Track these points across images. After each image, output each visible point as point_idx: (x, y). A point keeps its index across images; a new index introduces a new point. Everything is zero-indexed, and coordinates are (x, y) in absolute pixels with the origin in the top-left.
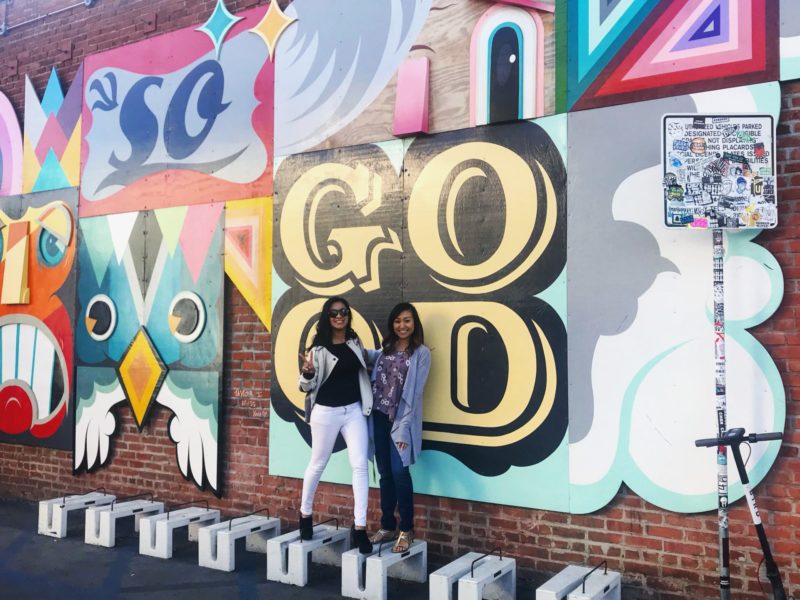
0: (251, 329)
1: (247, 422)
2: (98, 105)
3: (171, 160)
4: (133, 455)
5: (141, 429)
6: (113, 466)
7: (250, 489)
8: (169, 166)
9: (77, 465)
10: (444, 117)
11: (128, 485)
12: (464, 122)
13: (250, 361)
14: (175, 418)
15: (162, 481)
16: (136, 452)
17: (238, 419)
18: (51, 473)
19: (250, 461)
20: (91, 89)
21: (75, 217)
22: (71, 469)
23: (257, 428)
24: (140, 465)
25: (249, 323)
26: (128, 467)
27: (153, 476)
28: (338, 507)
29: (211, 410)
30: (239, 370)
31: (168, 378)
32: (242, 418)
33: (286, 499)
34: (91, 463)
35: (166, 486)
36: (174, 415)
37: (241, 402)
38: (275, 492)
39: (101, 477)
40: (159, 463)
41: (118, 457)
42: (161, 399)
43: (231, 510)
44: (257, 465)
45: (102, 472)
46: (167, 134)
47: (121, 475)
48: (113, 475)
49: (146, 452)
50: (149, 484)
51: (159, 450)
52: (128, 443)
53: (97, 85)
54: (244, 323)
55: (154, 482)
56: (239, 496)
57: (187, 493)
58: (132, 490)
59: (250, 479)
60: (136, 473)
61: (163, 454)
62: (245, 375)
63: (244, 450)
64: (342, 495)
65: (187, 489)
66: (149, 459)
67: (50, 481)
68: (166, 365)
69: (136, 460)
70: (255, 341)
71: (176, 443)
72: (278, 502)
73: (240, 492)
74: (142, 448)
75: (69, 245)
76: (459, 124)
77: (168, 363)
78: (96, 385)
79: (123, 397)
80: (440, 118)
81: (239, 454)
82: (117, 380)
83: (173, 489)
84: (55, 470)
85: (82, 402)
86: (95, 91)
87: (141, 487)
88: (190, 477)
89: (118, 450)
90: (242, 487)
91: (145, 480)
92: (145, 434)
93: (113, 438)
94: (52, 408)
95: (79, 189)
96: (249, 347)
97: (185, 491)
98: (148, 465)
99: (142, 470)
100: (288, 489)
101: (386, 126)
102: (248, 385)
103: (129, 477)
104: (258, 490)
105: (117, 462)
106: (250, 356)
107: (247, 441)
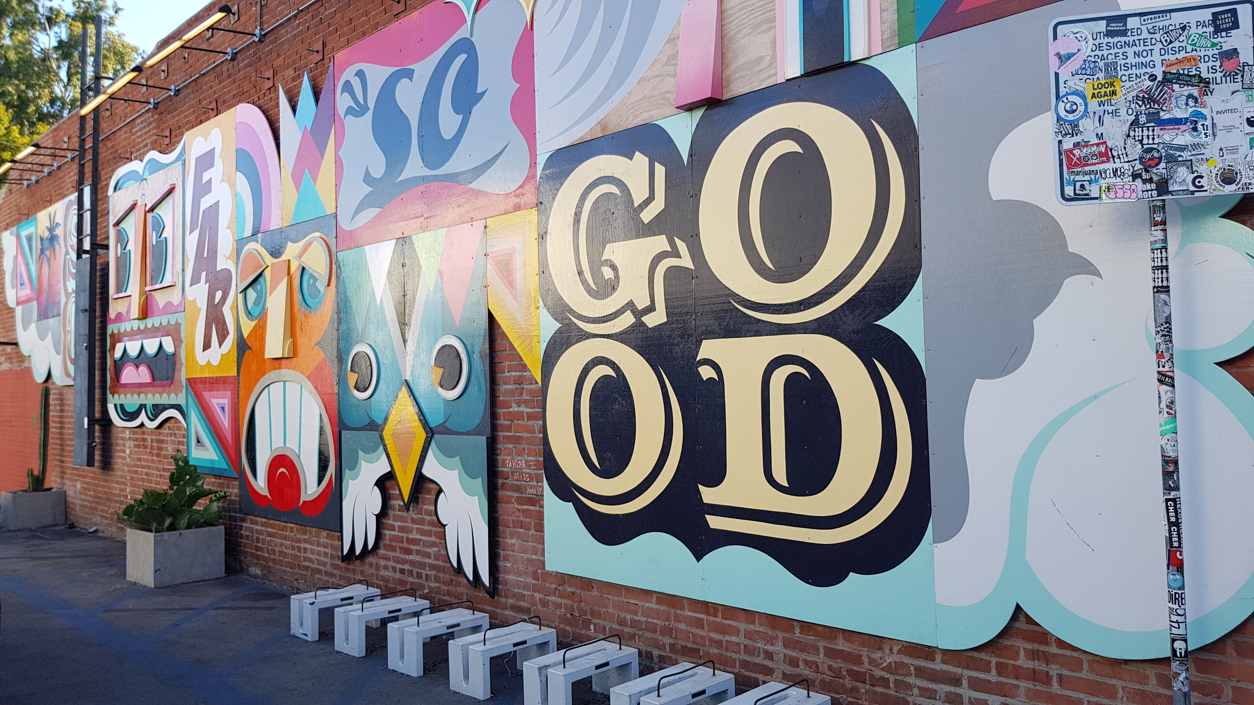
0: (520, 381)
1: (520, 501)
2: (350, 111)
3: (427, 172)
4: (401, 540)
5: (407, 507)
6: (382, 552)
7: (526, 587)
8: (424, 179)
9: (346, 551)
10: (742, 74)
11: (398, 576)
12: (770, 77)
13: (520, 422)
14: (442, 494)
15: (432, 573)
16: (405, 535)
17: (510, 496)
18: (322, 558)
19: (525, 551)
20: (342, 93)
21: (334, 251)
22: (340, 554)
23: (531, 508)
24: (408, 552)
25: (518, 374)
26: (397, 554)
27: (422, 565)
28: (629, 617)
29: (479, 484)
30: (509, 434)
31: (433, 444)
32: (516, 495)
33: (569, 602)
34: (358, 550)
35: (437, 579)
36: (440, 491)
37: (513, 473)
38: (554, 592)
39: (371, 565)
40: (428, 550)
41: (387, 542)
42: (427, 471)
43: (507, 612)
44: (534, 557)
45: (371, 559)
46: (420, 137)
47: (391, 564)
48: (382, 563)
49: (415, 536)
50: (419, 576)
51: (428, 533)
52: (397, 524)
53: (348, 87)
54: (513, 374)
55: (424, 573)
56: (514, 595)
57: (460, 589)
58: (402, 582)
59: (526, 574)
60: (405, 562)
61: (433, 539)
62: (517, 440)
63: (519, 536)
64: (633, 601)
65: (459, 584)
66: (419, 545)
67: (322, 568)
68: (431, 429)
69: (405, 545)
70: (525, 397)
71: (444, 526)
72: (558, 606)
73: (516, 590)
74: (409, 531)
75: (329, 285)
76: (763, 80)
77: (432, 426)
78: (361, 453)
79: (389, 469)
80: (737, 75)
81: (513, 541)
82: (381, 448)
83: (445, 583)
84: (326, 554)
85: (347, 473)
86: (346, 94)
87: (411, 579)
88: (460, 570)
89: (387, 532)
90: (517, 585)
91: (415, 571)
92: (412, 514)
93: (380, 517)
94: (320, 482)
95: (336, 216)
96: (519, 405)
97: (456, 586)
98: (418, 552)
99: (411, 557)
100: (569, 589)
101: (668, 96)
102: (520, 454)
103: (399, 566)
104: (535, 589)
105: (386, 547)
106: (520, 416)
107: (522, 525)
